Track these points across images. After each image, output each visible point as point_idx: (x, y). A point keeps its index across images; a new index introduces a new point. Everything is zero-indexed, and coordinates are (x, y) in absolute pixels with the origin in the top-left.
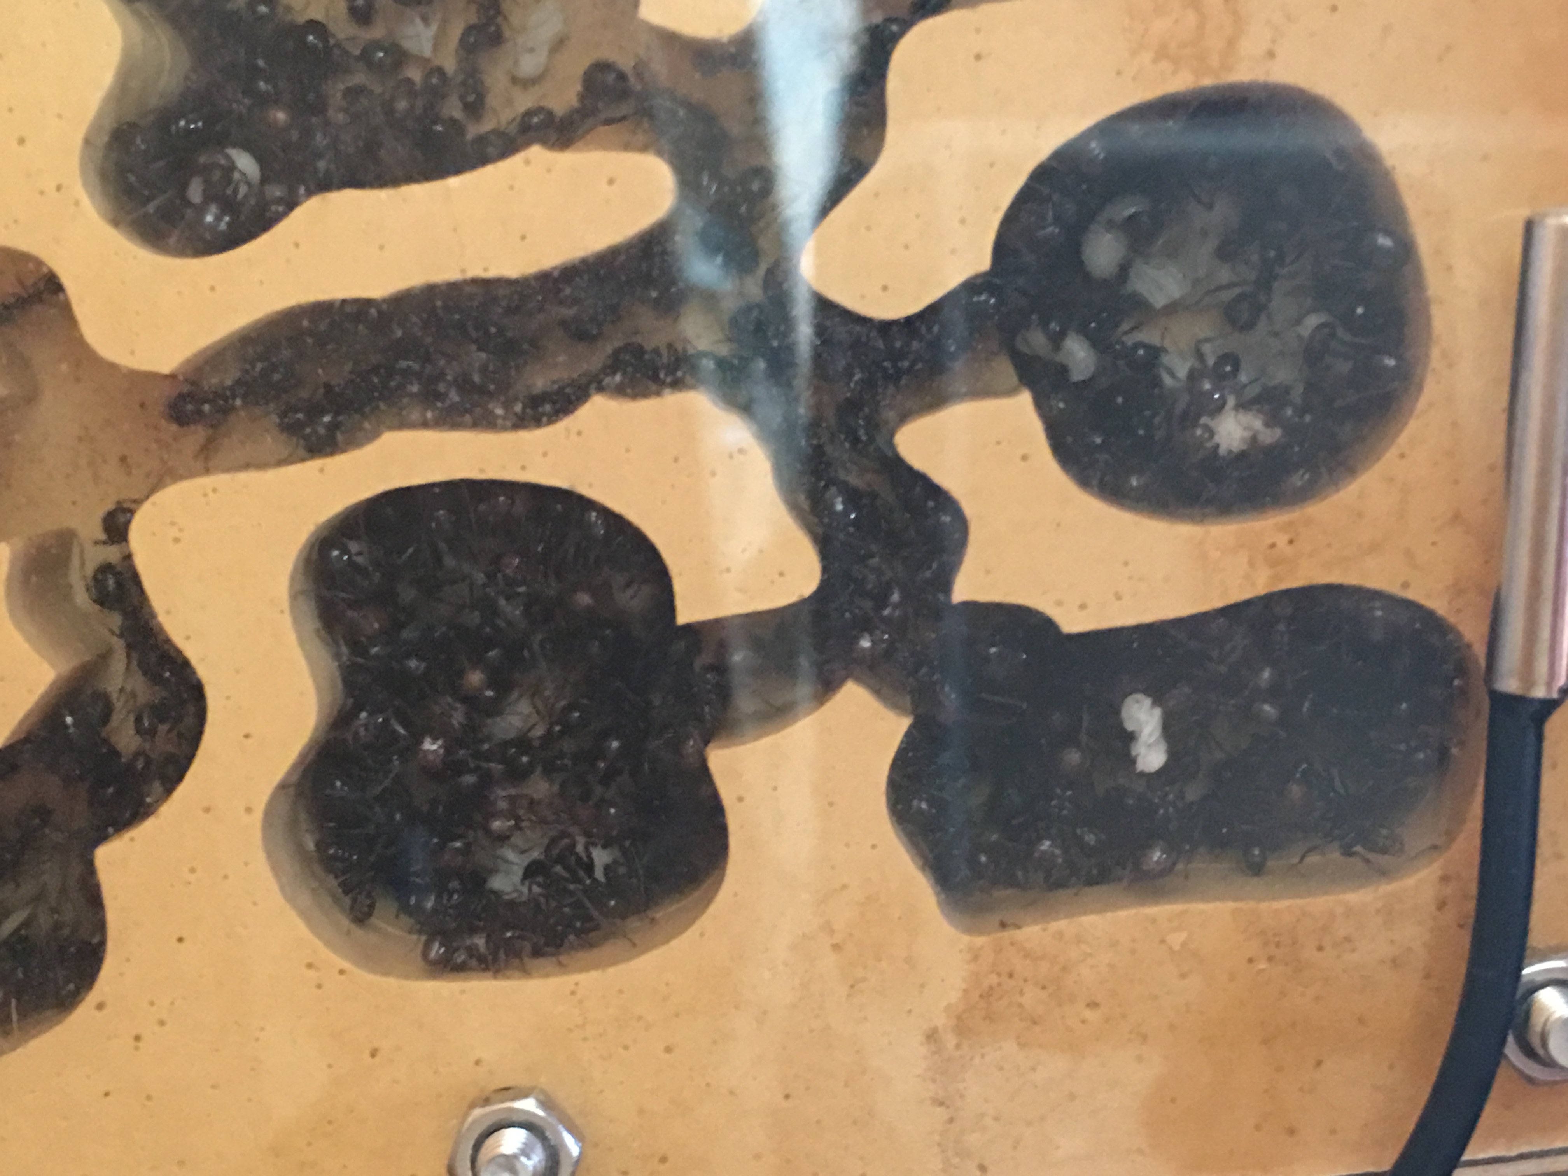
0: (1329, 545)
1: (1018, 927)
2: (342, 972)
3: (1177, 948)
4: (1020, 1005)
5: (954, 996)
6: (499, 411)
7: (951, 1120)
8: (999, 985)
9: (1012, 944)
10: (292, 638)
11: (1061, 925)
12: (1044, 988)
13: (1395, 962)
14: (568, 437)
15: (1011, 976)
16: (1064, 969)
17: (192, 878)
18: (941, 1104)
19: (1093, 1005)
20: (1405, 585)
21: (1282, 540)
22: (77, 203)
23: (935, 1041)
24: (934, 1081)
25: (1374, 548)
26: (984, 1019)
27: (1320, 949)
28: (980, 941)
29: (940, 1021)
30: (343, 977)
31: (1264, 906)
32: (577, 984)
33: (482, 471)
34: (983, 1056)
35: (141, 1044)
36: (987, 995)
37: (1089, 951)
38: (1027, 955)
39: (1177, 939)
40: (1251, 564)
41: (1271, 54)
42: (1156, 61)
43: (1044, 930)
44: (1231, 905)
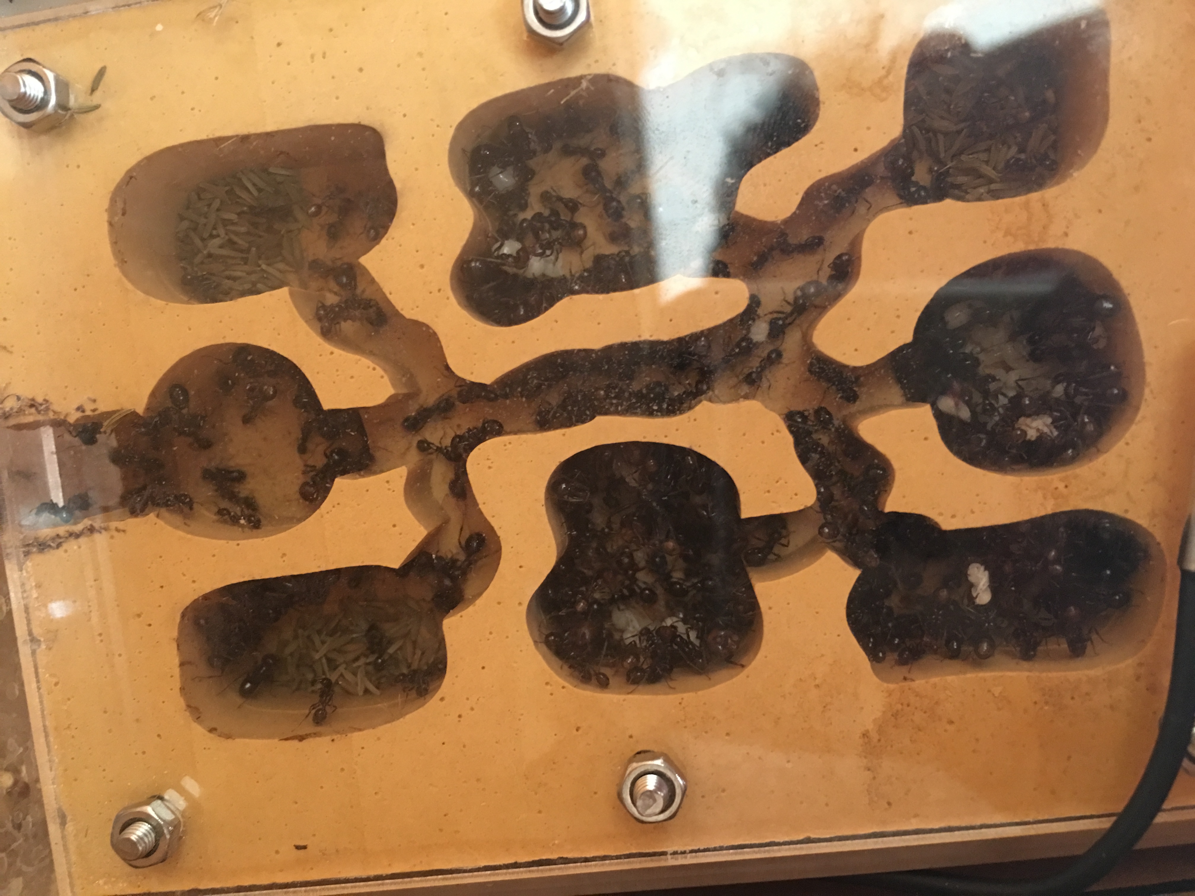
0: (1087, 489)
1: (913, 680)
2: (563, 687)
3: (997, 695)
4: (912, 720)
5: (879, 714)
6: (655, 408)
7: (874, 778)
8: (902, 710)
9: (909, 689)
10: (545, 519)
11: (935, 680)
12: (925, 712)
13: (1112, 707)
14: (689, 421)
15: (908, 705)
16: (937, 703)
17: (491, 636)
18: (869, 770)
19: (951, 722)
20: (1126, 511)
21: (1061, 486)
22: (448, 298)
23: (867, 737)
24: (865, 757)
25: (1110, 492)
26: (894, 727)
27: (1073, 698)
28: (892, 686)
29: (870, 726)
30: (564, 690)
31: (1044, 674)
32: (682, 699)
33: (644, 437)
34: (892, 746)
35: (462, 719)
36: (895, 715)
37: (950, 694)
38: (917, 695)
39: (997, 691)
40: (1045, 498)
41: (1066, 234)
42: (1005, 236)
43: (927, 683)
44: (1027, 674)
